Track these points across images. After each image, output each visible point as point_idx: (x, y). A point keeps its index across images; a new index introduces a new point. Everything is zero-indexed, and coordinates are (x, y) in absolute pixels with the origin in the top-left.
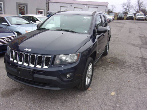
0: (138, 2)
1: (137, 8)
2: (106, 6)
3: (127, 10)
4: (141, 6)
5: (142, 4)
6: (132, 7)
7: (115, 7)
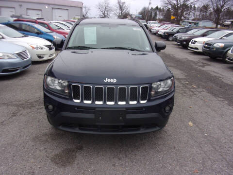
0: (119, 3)
1: (118, 11)
2: (81, 8)
3: (106, 14)
4: (123, 8)
5: (124, 6)
6: (111, 10)
7: (89, 9)
